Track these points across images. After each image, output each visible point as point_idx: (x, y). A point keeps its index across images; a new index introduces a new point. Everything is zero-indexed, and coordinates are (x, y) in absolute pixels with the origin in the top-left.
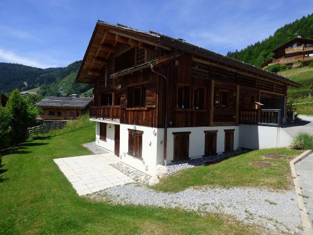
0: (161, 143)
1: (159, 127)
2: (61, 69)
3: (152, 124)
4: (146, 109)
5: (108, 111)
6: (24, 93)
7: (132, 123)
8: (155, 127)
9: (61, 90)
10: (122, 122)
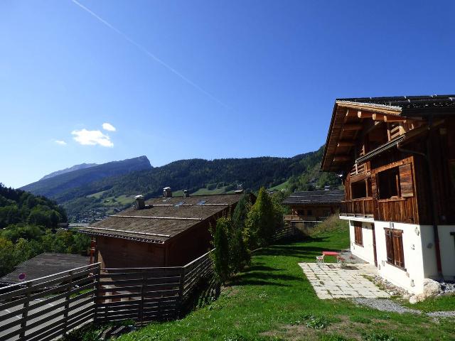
0: (430, 246)
1: (421, 223)
2: (311, 154)
3: (413, 219)
4: (403, 199)
5: (360, 206)
6: (272, 189)
7: (388, 220)
8: (416, 223)
9: (313, 182)
10: (376, 219)
